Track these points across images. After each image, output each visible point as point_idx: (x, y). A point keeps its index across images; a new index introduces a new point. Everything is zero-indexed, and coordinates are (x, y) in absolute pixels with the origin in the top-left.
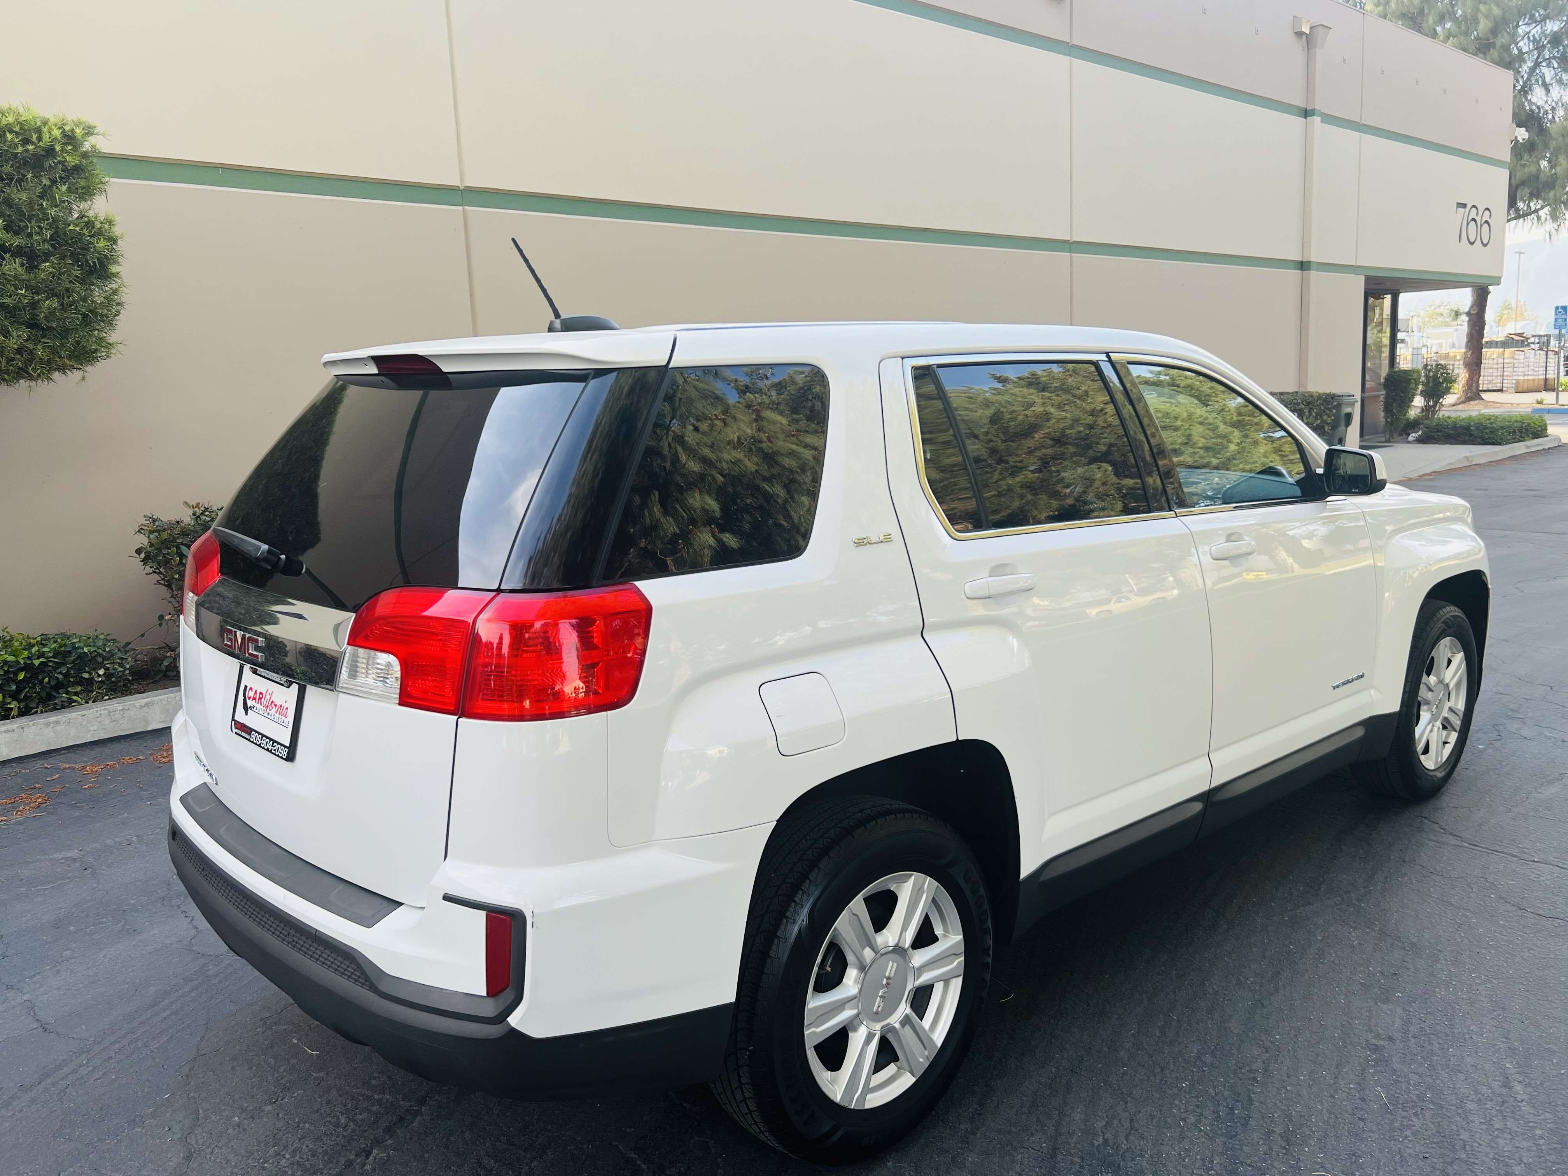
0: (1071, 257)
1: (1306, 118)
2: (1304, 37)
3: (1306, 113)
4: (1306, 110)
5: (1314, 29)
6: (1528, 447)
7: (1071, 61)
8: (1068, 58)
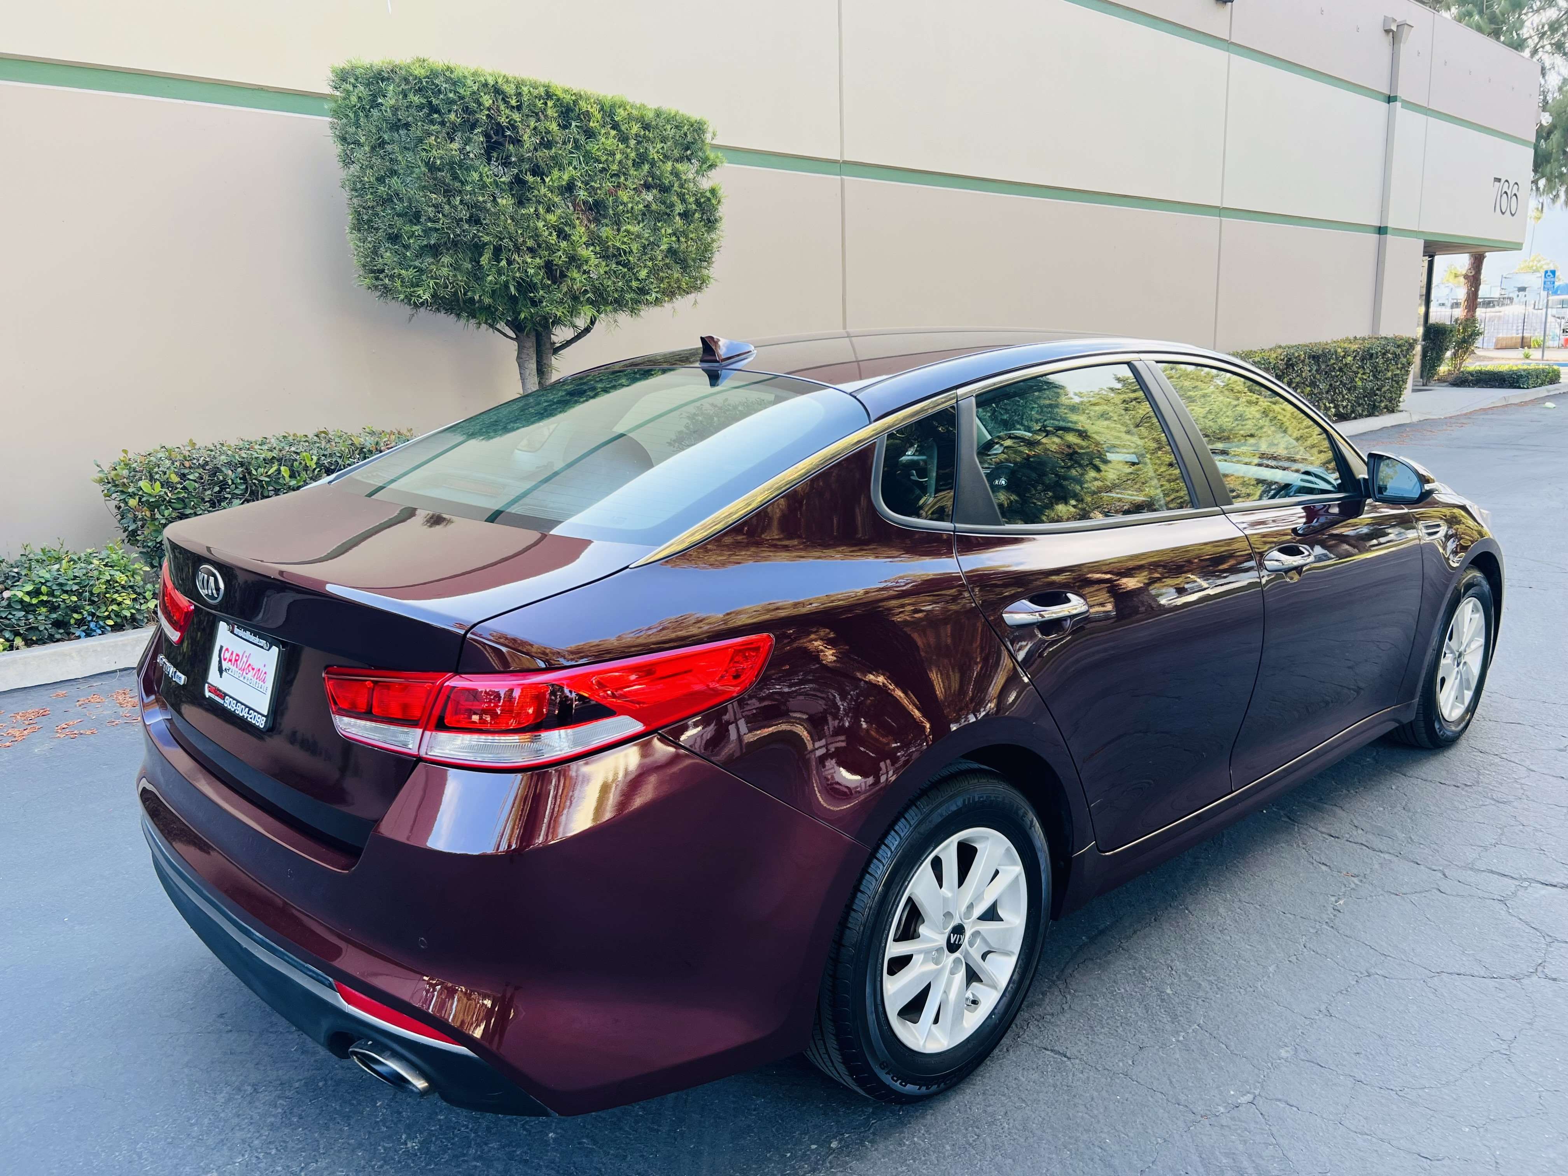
0: (1221, 221)
1: (1389, 103)
2: (1391, 34)
3: (1390, 99)
4: (1389, 97)
5: (1400, 28)
6: (1549, 391)
7: (1229, 56)
8: (1227, 53)
